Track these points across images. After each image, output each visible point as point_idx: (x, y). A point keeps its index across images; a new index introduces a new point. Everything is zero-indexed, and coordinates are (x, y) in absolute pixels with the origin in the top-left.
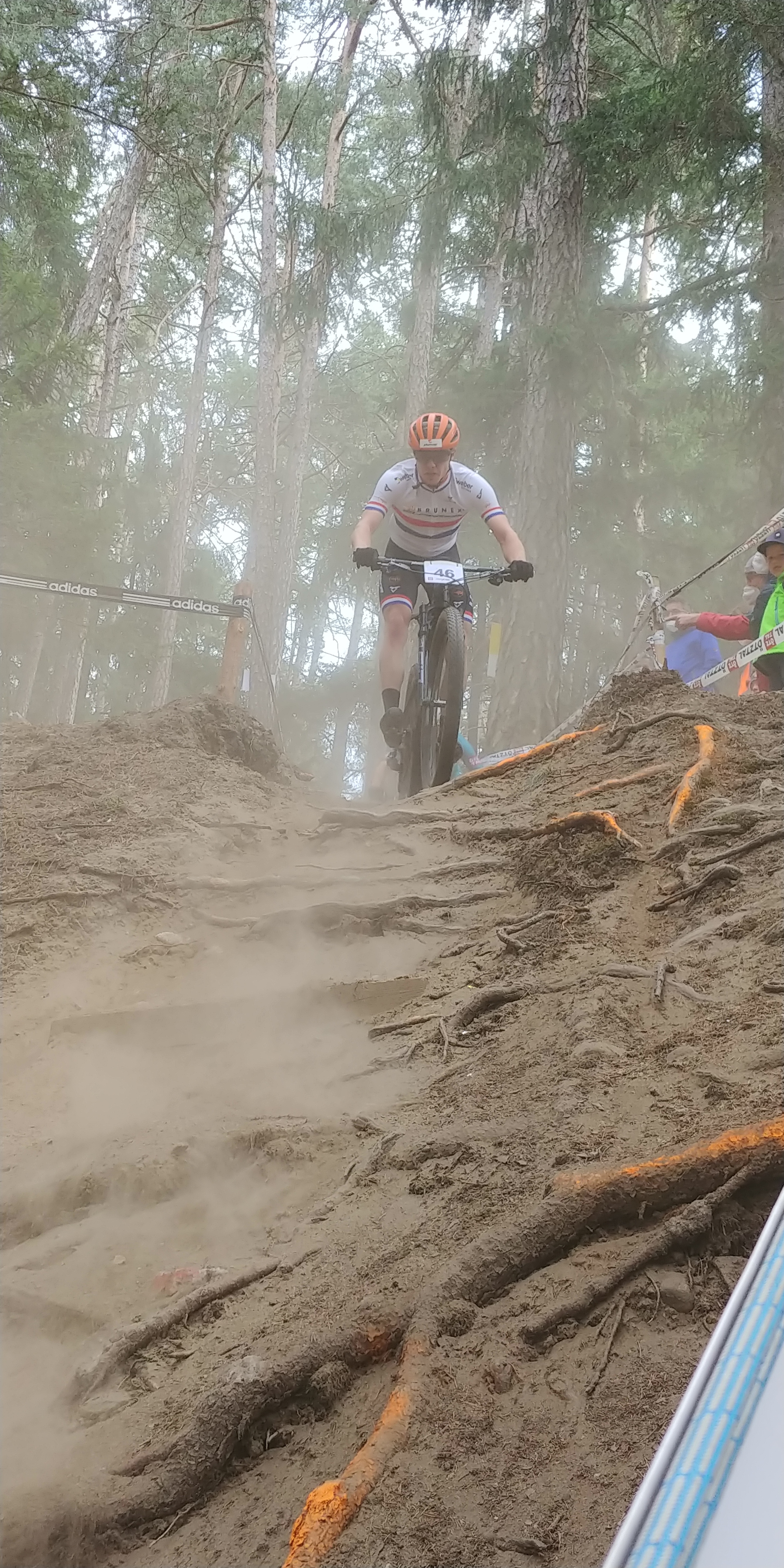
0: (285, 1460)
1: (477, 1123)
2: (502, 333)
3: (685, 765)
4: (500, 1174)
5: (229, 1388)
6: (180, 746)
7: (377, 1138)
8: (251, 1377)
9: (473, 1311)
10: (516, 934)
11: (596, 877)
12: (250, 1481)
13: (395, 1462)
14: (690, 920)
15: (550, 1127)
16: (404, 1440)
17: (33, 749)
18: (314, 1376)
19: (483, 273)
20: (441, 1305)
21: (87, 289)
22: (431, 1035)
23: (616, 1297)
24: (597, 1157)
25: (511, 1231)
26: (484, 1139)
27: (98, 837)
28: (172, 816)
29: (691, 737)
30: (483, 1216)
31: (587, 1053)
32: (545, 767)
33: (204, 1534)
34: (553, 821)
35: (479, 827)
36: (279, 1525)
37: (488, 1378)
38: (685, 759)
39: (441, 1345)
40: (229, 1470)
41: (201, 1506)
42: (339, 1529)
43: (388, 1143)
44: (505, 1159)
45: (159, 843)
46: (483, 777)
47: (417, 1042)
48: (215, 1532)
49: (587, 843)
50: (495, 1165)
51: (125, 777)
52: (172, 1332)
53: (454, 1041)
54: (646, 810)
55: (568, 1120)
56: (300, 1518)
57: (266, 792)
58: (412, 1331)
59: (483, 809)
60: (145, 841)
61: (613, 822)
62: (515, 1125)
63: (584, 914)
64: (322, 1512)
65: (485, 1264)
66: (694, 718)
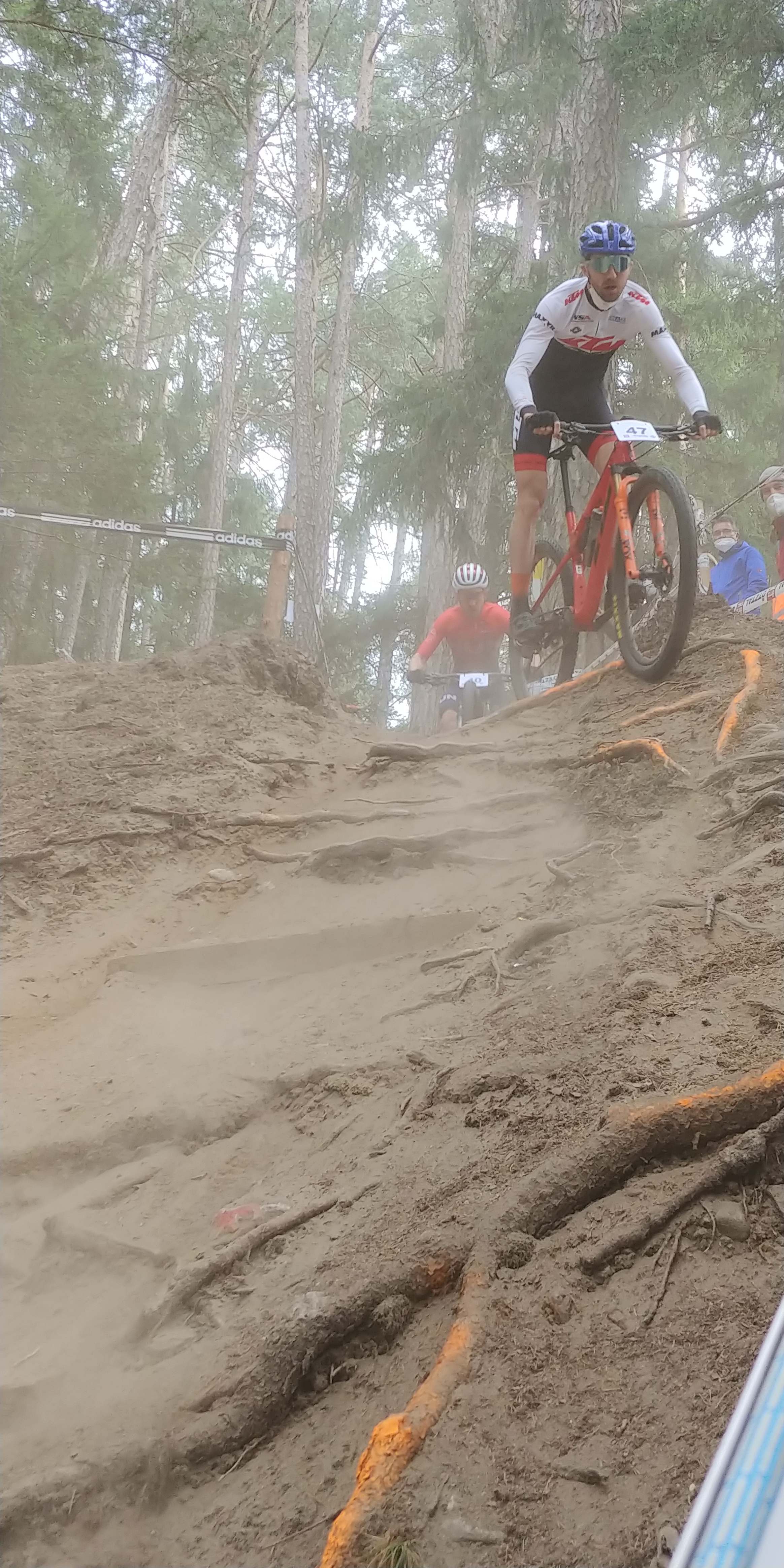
0: (349, 1393)
1: (530, 1056)
2: (540, 252)
3: (732, 690)
4: (554, 1106)
5: (293, 1324)
6: (227, 682)
7: (432, 1072)
8: (314, 1313)
9: (531, 1244)
10: (566, 865)
11: (644, 806)
12: (315, 1414)
13: (458, 1394)
14: (739, 847)
15: (603, 1059)
16: (466, 1372)
17: (82, 688)
18: (376, 1310)
19: (520, 190)
20: (499, 1238)
21: (121, 220)
22: (483, 968)
23: (672, 1226)
24: (652, 1088)
25: (566, 1164)
26: (538, 1071)
27: (148, 775)
28: (220, 753)
29: (737, 662)
30: (539, 1148)
31: (638, 984)
32: (591, 695)
33: (271, 1468)
34: (601, 750)
35: (525, 758)
36: (345, 1458)
37: (548, 1310)
38: (732, 685)
39: (501, 1277)
40: (294, 1404)
41: (267, 1441)
42: (405, 1462)
43: (444, 1077)
44: (559, 1091)
45: (209, 781)
46: (529, 706)
47: (470, 975)
48: (282, 1466)
49: (636, 772)
50: (550, 1097)
51: (171, 714)
52: (234, 1269)
53: (506, 973)
54: (693, 738)
55: (621, 1052)
56: (366, 1452)
57: (314, 727)
58: (471, 1264)
59: (529, 739)
60: (196, 779)
61: (660, 750)
62: (568, 1057)
63: (633, 843)
64: (388, 1446)
65: (542, 1197)
66: (740, 643)
